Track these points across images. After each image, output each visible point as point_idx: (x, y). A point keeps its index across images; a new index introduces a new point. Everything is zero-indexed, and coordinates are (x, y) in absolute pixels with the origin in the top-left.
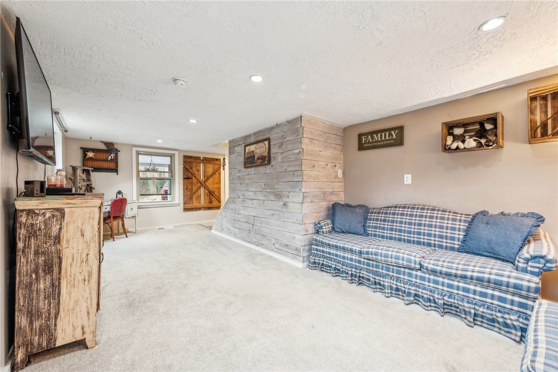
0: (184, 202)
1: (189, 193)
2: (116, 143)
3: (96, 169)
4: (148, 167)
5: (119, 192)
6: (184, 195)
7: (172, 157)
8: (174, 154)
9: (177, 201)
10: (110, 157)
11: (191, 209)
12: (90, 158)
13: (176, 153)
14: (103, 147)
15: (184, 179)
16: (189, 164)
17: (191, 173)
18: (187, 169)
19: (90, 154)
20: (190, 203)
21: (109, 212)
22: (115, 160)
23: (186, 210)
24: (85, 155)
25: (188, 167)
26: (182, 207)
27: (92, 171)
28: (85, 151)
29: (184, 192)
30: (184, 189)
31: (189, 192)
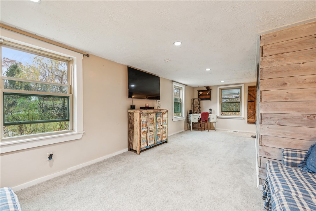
0: (248, 117)
1: (252, 112)
2: (210, 86)
3: (202, 99)
4: (237, 96)
5: (210, 110)
6: (248, 112)
7: (240, 88)
8: (242, 86)
9: (243, 116)
10: (208, 93)
11: (253, 122)
12: (201, 94)
13: (243, 85)
14: (205, 89)
15: (248, 102)
16: (252, 92)
17: (254, 97)
18: (250, 95)
19: (201, 93)
20: (252, 119)
21: (200, 118)
22: (210, 94)
23: (248, 122)
24: (199, 93)
25: (251, 94)
26: (246, 120)
27: (200, 100)
28: (199, 91)
29: (248, 111)
30: (248, 109)
31: (252, 110)
